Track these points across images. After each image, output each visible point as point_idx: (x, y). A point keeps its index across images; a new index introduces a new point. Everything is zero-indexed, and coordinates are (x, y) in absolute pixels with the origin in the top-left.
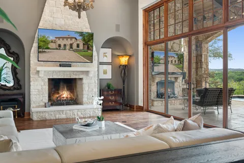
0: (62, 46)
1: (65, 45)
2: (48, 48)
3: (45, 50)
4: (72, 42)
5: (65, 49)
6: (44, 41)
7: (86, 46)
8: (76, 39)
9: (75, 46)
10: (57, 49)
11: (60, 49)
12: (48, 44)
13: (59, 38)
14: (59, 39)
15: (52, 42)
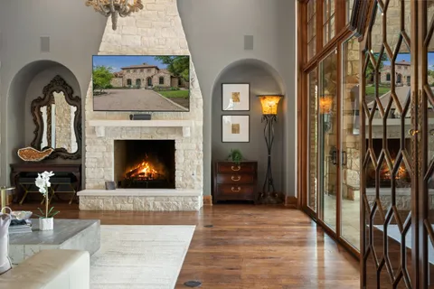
0: (134, 83)
1: (138, 81)
2: (110, 87)
3: (105, 91)
4: (150, 75)
5: (138, 88)
6: (103, 76)
7: (177, 80)
8: (158, 69)
9: (155, 82)
10: (124, 88)
11: (129, 88)
12: (109, 80)
13: (128, 69)
14: (128, 71)
15: (116, 76)
